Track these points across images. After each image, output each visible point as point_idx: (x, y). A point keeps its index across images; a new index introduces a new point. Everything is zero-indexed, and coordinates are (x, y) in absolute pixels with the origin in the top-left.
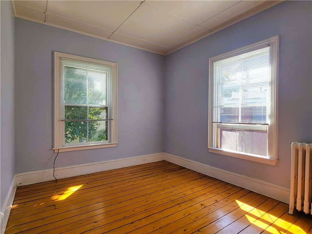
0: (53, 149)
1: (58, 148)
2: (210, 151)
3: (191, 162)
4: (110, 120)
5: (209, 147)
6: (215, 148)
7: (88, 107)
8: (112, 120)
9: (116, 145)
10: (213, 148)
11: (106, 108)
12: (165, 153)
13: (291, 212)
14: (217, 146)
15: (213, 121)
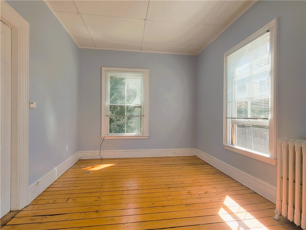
0: (101, 136)
1: (104, 136)
2: (225, 148)
3: (212, 158)
4: (142, 116)
5: (224, 144)
6: (229, 145)
7: (126, 106)
8: (144, 116)
9: (147, 137)
10: (228, 145)
11: (141, 107)
12: (197, 149)
13: (276, 217)
14: (232, 143)
15: (227, 116)
